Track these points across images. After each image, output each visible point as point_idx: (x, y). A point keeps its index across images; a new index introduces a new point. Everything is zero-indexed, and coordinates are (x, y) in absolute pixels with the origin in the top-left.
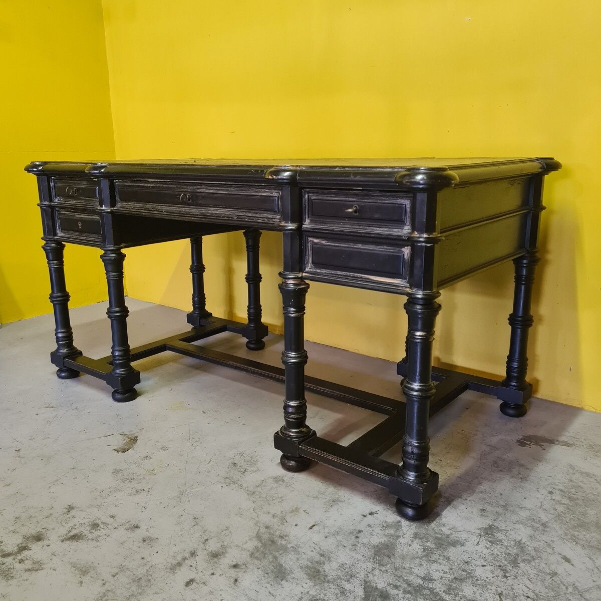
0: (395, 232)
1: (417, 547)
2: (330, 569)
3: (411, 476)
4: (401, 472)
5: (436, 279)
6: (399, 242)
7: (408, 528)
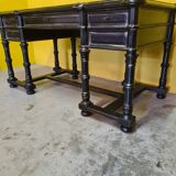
0: (122, 26)
1: (128, 142)
2: (97, 149)
3: (126, 117)
4: (123, 116)
5: (137, 44)
6: (123, 30)
7: (125, 135)
